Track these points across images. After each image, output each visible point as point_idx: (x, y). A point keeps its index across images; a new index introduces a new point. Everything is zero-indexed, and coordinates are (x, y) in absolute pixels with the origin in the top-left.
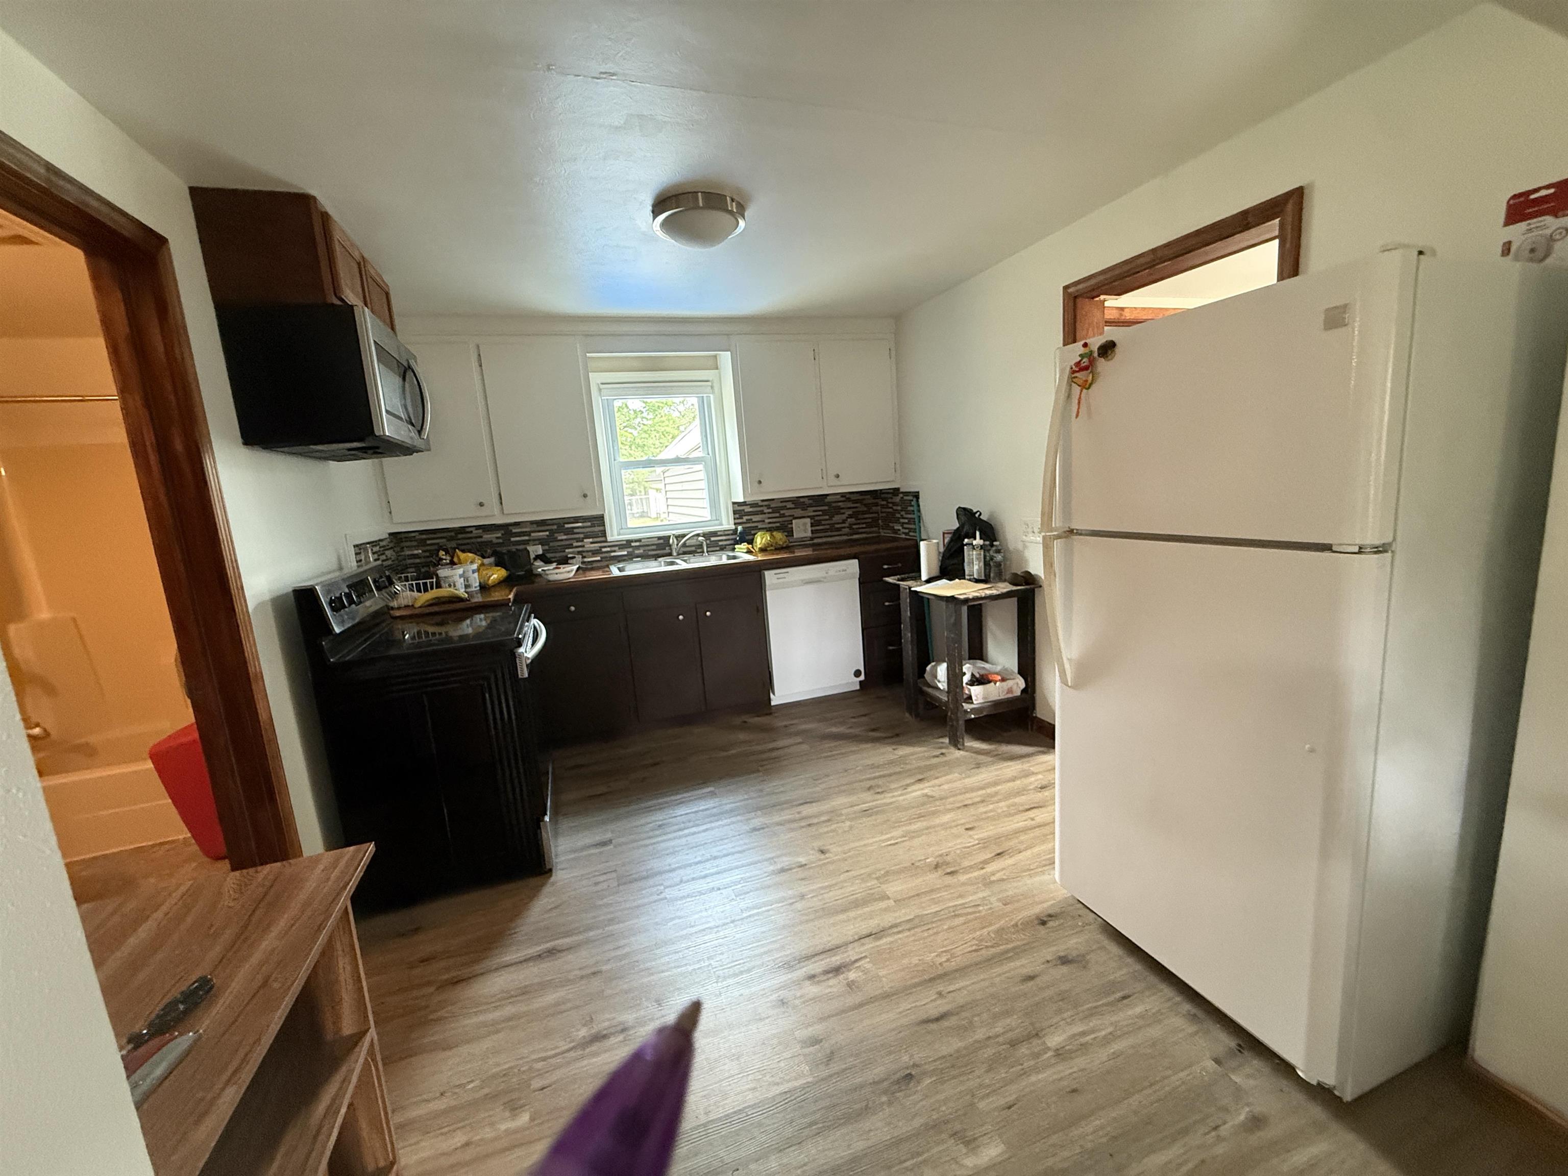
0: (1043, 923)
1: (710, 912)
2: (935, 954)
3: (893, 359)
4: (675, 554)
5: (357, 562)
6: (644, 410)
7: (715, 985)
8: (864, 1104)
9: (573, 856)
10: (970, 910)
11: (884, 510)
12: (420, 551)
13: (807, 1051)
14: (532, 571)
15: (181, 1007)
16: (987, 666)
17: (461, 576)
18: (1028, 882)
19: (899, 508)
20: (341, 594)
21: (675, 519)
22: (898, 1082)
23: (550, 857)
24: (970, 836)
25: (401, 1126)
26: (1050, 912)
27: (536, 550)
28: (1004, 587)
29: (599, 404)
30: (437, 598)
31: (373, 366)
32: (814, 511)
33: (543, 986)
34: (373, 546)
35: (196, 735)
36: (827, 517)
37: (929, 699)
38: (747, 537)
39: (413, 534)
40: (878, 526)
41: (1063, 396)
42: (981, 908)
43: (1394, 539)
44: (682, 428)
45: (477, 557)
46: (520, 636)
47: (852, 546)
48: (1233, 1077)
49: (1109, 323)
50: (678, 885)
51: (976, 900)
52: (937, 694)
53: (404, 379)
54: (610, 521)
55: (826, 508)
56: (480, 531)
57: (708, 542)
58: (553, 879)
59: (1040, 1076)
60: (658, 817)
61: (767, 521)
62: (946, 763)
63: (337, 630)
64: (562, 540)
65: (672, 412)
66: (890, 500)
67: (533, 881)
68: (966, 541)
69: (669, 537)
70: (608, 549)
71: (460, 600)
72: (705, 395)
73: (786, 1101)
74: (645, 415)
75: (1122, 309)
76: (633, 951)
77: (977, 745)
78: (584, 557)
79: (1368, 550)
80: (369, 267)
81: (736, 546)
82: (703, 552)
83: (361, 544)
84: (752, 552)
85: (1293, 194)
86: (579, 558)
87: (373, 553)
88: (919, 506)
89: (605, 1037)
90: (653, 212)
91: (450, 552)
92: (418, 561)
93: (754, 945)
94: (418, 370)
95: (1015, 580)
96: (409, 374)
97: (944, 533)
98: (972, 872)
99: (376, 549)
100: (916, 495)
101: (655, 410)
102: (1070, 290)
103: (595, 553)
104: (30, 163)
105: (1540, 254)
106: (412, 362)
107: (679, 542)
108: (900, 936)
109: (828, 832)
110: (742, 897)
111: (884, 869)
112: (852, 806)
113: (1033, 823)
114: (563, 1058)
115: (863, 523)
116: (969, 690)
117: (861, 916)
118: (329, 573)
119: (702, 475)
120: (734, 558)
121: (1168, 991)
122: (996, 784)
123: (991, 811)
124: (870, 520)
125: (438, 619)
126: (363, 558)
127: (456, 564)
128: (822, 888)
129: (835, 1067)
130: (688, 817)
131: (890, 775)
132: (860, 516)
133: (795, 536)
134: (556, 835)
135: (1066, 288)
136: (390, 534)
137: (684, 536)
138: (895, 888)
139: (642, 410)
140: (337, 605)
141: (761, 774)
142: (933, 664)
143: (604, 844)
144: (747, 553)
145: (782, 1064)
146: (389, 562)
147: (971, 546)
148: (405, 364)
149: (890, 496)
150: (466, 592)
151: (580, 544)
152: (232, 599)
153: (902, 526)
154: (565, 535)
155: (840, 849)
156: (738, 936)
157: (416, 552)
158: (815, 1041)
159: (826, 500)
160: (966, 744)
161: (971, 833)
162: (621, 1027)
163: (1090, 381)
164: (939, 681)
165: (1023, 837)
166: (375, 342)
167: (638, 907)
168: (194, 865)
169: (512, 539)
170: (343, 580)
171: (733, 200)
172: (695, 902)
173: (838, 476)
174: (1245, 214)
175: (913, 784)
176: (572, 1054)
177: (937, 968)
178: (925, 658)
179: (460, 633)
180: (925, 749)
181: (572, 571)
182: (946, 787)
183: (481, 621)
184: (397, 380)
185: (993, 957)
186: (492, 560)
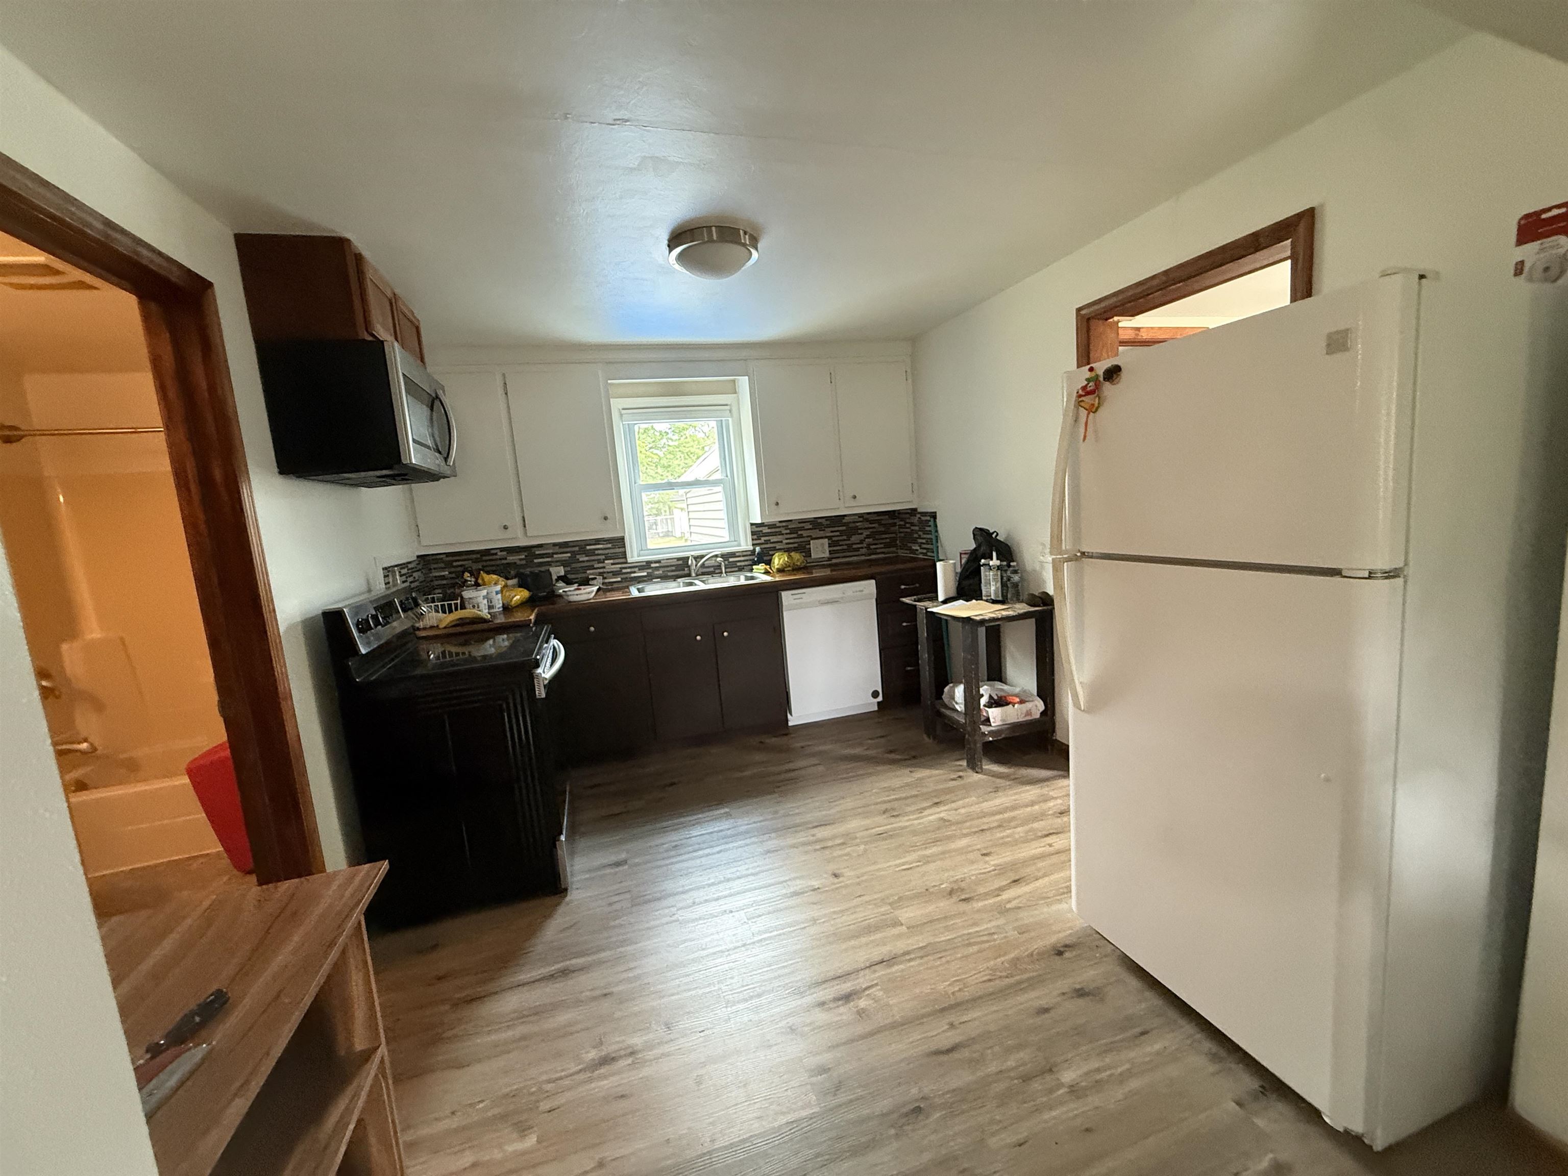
0: (1060, 953)
1: (721, 935)
2: (948, 983)
3: (910, 381)
4: (693, 575)
5: (386, 584)
6: (669, 431)
7: (724, 1010)
8: (870, 1137)
9: (587, 876)
10: (985, 938)
11: (901, 530)
12: (447, 573)
13: (814, 1079)
14: (553, 591)
15: (197, 1019)
16: (1005, 687)
17: (484, 597)
18: (1045, 910)
19: (917, 528)
20: (368, 616)
21: (697, 539)
22: (906, 1115)
23: (566, 876)
24: (986, 862)
25: (410, 1145)
26: (1068, 942)
27: (558, 571)
28: (1022, 608)
29: (620, 431)
30: (460, 619)
31: (401, 398)
32: (832, 532)
33: (555, 1007)
34: (401, 569)
35: (228, 753)
36: (845, 537)
37: (946, 721)
38: (764, 558)
39: (441, 556)
40: (895, 546)
41: (1070, 419)
42: (996, 937)
43: (1406, 564)
44: (706, 449)
45: (501, 579)
46: (538, 657)
47: (870, 566)
48: (1255, 1120)
49: (1123, 343)
50: (691, 906)
51: (990, 928)
52: (955, 716)
53: (432, 409)
54: (631, 543)
55: (844, 528)
56: (505, 553)
57: (726, 562)
58: (568, 899)
59: (1054, 1113)
60: (674, 837)
61: (785, 541)
62: (964, 787)
63: (363, 651)
64: (583, 562)
65: (697, 432)
66: (908, 521)
67: (548, 901)
68: (983, 561)
69: (688, 558)
70: (629, 570)
71: (483, 620)
72: (723, 419)
73: (792, 1131)
74: (670, 436)
75: (1138, 329)
76: (644, 973)
77: (996, 768)
78: (604, 578)
79: (1379, 575)
80: (400, 303)
81: (754, 567)
82: (721, 573)
83: (389, 567)
84: (770, 572)
85: (1304, 215)
86: (600, 580)
87: (401, 576)
88: (936, 526)
89: (614, 1059)
90: (669, 246)
91: (475, 574)
92: (445, 582)
93: (765, 969)
94: (446, 401)
95: (1033, 600)
96: (437, 403)
97: (961, 554)
98: (987, 899)
99: (404, 571)
100: (934, 516)
101: (680, 432)
102: (1083, 312)
103: (615, 574)
104: (90, 219)
105: (1554, 271)
106: (440, 393)
107: (697, 562)
108: (912, 963)
109: (840, 856)
110: (754, 920)
111: (898, 894)
112: (867, 830)
113: (1051, 849)
114: (571, 1080)
115: (881, 544)
116: (987, 712)
117: (872, 941)
118: (360, 594)
119: (720, 496)
120: (752, 578)
121: (1188, 1028)
122: (1014, 808)
123: (1008, 837)
124: (888, 540)
125: (462, 639)
126: (391, 580)
127: (480, 586)
128: (834, 912)
129: (843, 1098)
130: (703, 838)
131: (906, 798)
132: (877, 537)
133: (813, 557)
134: (572, 854)
135: (1079, 310)
136: (418, 557)
137: (702, 557)
138: (907, 914)
139: (667, 431)
140: (363, 627)
141: (777, 795)
142: (951, 685)
143: (618, 864)
144: (764, 573)
145: (789, 1093)
146: (416, 584)
147: (988, 567)
148: (434, 395)
149: (908, 516)
150: (489, 613)
151: (601, 565)
152: (264, 622)
153: (920, 546)
154: (586, 556)
155: (852, 873)
156: (748, 960)
157: (443, 574)
158: (823, 1070)
159: (844, 521)
160: (984, 767)
161: (987, 858)
162: (630, 1050)
163: (1096, 405)
164: (957, 703)
165: (1040, 864)
166: (404, 375)
167: (648, 928)
168: (225, 879)
169: (536, 561)
170: (371, 602)
171: (745, 233)
172: (708, 924)
173: (855, 497)
174: (1255, 235)
175: (930, 807)
176: (582, 1076)
177: (949, 997)
178: (942, 679)
179: (482, 653)
180: (941, 772)
181: (592, 592)
182: (963, 811)
183: (504, 641)
184: (425, 410)
185: (1010, 987)
186: (514, 581)
